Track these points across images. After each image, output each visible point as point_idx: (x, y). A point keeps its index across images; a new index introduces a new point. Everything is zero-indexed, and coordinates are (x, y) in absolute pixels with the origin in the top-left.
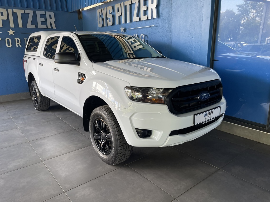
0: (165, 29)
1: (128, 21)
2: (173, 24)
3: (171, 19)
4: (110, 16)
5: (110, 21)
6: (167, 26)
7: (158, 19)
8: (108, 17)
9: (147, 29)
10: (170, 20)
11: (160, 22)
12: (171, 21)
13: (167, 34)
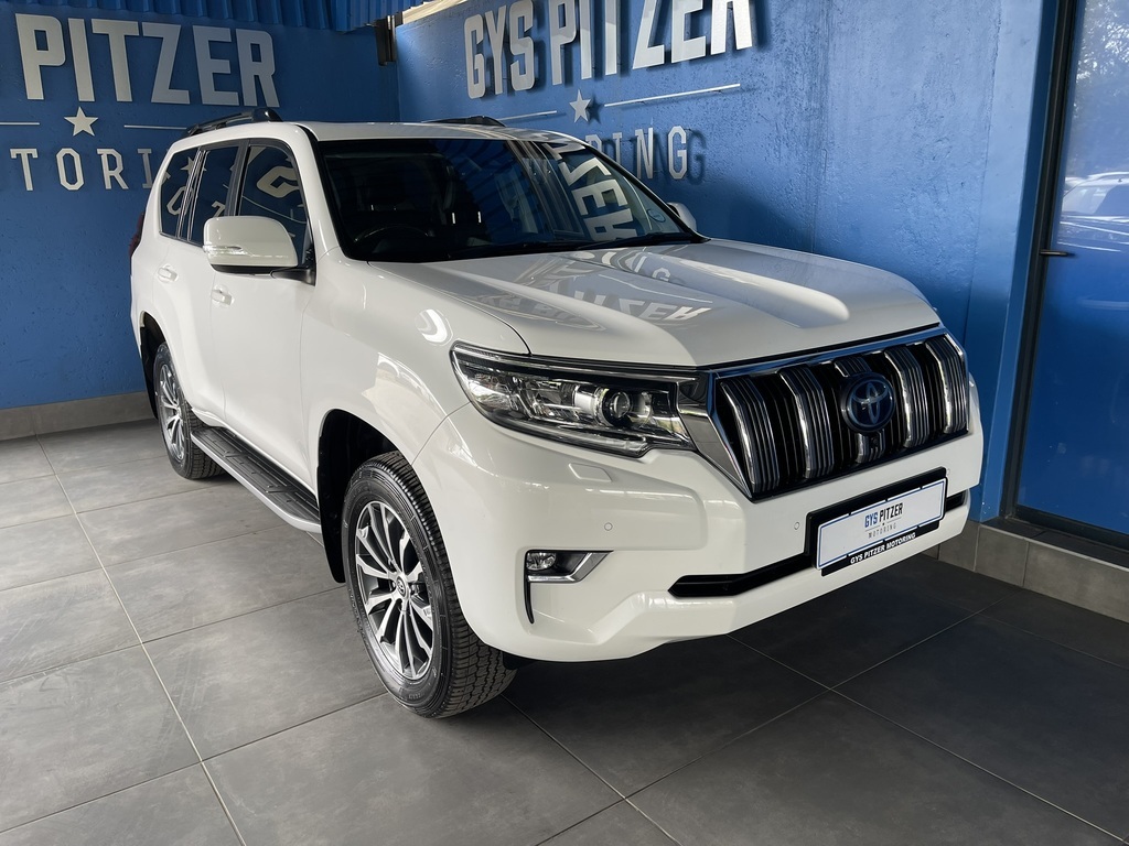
0: (792, 104)
1: (611, 68)
2: (835, 77)
3: (828, 50)
4: (523, 48)
5: (523, 71)
6: (807, 87)
7: (758, 56)
8: (515, 49)
9: (702, 102)
10: (821, 56)
11: (770, 66)
12: (826, 58)
13: (804, 124)
